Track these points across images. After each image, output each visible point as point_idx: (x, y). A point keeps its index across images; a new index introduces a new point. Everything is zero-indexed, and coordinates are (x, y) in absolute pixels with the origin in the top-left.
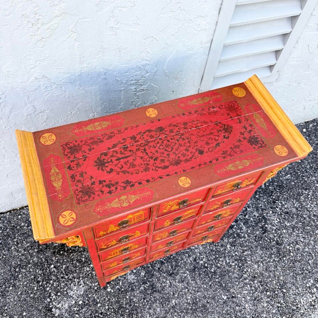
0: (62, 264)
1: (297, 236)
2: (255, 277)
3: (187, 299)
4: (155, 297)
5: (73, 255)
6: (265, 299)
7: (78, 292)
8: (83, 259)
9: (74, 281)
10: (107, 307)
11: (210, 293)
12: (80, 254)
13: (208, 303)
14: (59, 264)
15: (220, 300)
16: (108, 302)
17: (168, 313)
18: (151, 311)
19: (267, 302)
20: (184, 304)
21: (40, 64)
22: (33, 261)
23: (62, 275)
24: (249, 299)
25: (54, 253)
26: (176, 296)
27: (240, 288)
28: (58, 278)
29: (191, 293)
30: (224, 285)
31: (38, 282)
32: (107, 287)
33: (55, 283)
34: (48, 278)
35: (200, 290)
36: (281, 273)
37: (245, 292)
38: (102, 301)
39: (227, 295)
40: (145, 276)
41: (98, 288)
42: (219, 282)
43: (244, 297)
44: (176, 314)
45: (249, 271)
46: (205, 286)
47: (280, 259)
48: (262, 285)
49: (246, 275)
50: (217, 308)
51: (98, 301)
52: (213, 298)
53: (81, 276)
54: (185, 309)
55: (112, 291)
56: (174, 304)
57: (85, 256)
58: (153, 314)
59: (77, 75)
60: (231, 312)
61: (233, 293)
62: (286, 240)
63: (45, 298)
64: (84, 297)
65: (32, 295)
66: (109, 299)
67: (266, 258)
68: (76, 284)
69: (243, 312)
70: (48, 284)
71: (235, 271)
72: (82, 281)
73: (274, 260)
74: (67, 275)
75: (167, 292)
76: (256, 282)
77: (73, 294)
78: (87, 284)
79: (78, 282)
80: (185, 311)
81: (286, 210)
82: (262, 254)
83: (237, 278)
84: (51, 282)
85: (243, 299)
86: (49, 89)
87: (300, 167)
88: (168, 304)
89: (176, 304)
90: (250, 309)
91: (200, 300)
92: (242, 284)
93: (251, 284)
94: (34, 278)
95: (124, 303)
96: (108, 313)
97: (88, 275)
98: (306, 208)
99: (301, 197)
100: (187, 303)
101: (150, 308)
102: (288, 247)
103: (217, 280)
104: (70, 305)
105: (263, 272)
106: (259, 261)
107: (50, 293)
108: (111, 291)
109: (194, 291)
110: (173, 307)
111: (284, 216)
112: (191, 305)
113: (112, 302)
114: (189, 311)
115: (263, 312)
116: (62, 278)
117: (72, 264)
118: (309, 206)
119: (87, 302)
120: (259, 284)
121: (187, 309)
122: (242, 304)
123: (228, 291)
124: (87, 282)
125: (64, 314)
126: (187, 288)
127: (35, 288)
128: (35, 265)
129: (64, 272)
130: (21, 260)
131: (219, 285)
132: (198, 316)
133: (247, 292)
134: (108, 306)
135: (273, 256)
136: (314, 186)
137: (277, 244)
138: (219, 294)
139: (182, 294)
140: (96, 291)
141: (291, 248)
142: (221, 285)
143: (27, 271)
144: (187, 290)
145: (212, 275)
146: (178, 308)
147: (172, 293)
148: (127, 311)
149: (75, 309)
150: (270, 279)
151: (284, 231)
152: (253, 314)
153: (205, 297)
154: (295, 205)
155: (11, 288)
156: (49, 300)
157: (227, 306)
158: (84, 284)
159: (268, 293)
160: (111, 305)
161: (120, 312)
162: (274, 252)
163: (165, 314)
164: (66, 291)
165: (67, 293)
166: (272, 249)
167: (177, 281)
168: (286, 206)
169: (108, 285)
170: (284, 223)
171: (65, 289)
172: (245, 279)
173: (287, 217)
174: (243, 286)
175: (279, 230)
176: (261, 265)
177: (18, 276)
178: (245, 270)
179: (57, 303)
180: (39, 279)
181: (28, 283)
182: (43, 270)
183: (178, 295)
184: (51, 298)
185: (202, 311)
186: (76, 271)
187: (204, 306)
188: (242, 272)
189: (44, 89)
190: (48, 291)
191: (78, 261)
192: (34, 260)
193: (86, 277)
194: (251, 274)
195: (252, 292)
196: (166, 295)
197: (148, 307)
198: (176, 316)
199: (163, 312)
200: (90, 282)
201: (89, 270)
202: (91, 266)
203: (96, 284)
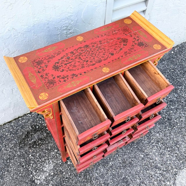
0: (36, 153)
1: (180, 113)
2: (158, 141)
3: (119, 161)
5: (42, 147)
6: (167, 153)
7: (50, 168)
8: (50, 148)
9: (46, 162)
10: (69, 174)
11: (133, 155)
12: (47, 145)
13: (133, 161)
14: (34, 154)
15: (139, 158)
16: (70, 171)
17: (108, 171)
18: (98, 171)
19: (169, 154)
20: (117, 164)
21: (10, 20)
22: (18, 155)
23: (37, 160)
24: (158, 155)
25: (30, 147)
26: (112, 160)
27: (150, 149)
28: (35, 162)
29: (120, 157)
30: (140, 149)
31: (23, 166)
32: (68, 162)
33: (34, 165)
34: (29, 163)
35: (126, 154)
36: (174, 136)
37: (154, 151)
38: (66, 171)
39: (143, 154)
41: (62, 164)
42: (137, 147)
43: (154, 154)
44: (114, 170)
45: (154, 138)
46: (129, 151)
47: (172, 128)
48: (164, 145)
49: (153, 141)
50: (139, 163)
51: (63, 171)
52: (135, 157)
53: (50, 158)
54: (118, 167)
56: (111, 165)
58: (99, 173)
59: (32, 26)
60: (148, 164)
61: (147, 152)
62: (173, 117)
63: (29, 175)
64: (54, 170)
65: (20, 175)
66: (70, 169)
67: (163, 129)
68: (48, 163)
69: (155, 163)
70: (29, 167)
71: (146, 139)
72: (51, 161)
73: (168, 130)
74: (41, 159)
75: (105, 158)
76: (159, 144)
77: (47, 170)
78: (55, 162)
79: (49, 162)
80: (119, 168)
81: (170, 100)
82: (160, 127)
83: (147, 143)
84: (31, 165)
85: (154, 155)
86: (16, 37)
87: (174, 74)
88: (107, 166)
89: (112, 165)
90: (159, 160)
91: (127, 160)
92: (151, 147)
93: (157, 145)
94: (20, 164)
96: (71, 177)
97: (54, 156)
98: (182, 97)
99: (178, 91)
100: (119, 163)
101: (97, 170)
102: (175, 121)
103: (135, 147)
104: (46, 176)
105: (163, 137)
106: (159, 131)
107: (32, 172)
108: (70, 164)
109: (122, 155)
110: (111, 167)
111: (170, 103)
112: (122, 164)
113: (72, 170)
114: (121, 167)
115: (167, 161)
116: (38, 161)
117: (43, 152)
118: (184, 95)
119: (56, 173)
120: (162, 145)
121: (120, 167)
122: (153, 158)
123: (143, 152)
124: (54, 161)
125: (43, 182)
126: (117, 154)
127: (22, 170)
128: (19, 156)
129: (38, 158)
130: (9, 155)
131: (137, 149)
132: (127, 169)
133: (155, 151)
134: (70, 173)
135: (167, 127)
136: (185, 83)
137: (168, 119)
138: (138, 154)
139: (115, 158)
140: (61, 165)
141: (177, 121)
142: (138, 149)
143: (15, 161)
144: (118, 155)
145: (132, 144)
146: (114, 167)
147: (109, 159)
148: (83, 174)
149: (50, 178)
150: (168, 141)
151: (171, 112)
152: (162, 163)
153: (130, 158)
154: (175, 96)
155: (6, 173)
156: (32, 176)
157: (145, 161)
158: (53, 162)
159: (169, 149)
160: (72, 172)
161: (78, 175)
162: (167, 125)
163: (107, 171)
164: (42, 169)
165: (43, 170)
166: (166, 123)
168: (169, 97)
169: (68, 161)
170: (170, 107)
171: (41, 168)
172: (153, 143)
173: (171, 104)
174: (152, 148)
175: (168, 111)
176: (161, 133)
177: (9, 165)
178: (152, 138)
179: (37, 177)
180: (23, 165)
181: (16, 168)
182: (25, 159)
183: (113, 159)
184: (33, 174)
185: (129, 166)
186: (46, 155)
187: (130, 163)
188: (150, 139)
189: (14, 37)
190: (30, 170)
191: (46, 149)
192: (18, 153)
193: (53, 158)
194: (156, 140)
195: (158, 150)
196: (105, 160)
197: (95, 169)
198: (114, 172)
199: (105, 171)
200: (56, 161)
201: (54, 154)
202: (55, 151)
203: (60, 161)
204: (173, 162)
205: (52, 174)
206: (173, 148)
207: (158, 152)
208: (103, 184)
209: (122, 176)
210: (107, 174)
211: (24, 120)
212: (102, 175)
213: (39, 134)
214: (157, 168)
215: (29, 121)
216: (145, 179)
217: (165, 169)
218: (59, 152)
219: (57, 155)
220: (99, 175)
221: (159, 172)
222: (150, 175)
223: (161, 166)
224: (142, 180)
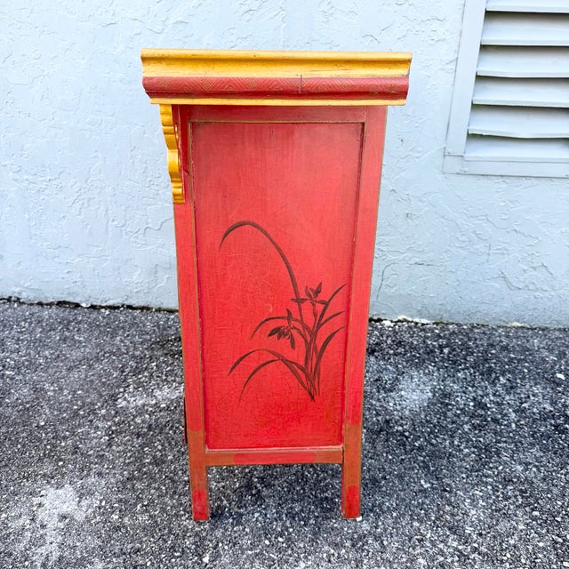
0: (169, 366)
2: (510, 481)
6: (525, 519)
7: (169, 395)
9: (172, 385)
11: (397, 468)
13: (386, 479)
14: (164, 365)
15: (413, 484)
19: (527, 524)
22: (133, 354)
23: (159, 375)
24: (483, 506)
25: (167, 354)
27: (467, 483)
28: (151, 376)
30: (432, 468)
31: (123, 372)
33: (144, 378)
34: (140, 372)
35: (376, 457)
37: (477, 492)
39: (432, 484)
42: (423, 461)
43: (470, 499)
45: (500, 468)
46: (390, 457)
48: (524, 497)
49: (490, 472)
54: (332, 470)
60: (432, 508)
63: (118, 387)
64: (172, 403)
65: (104, 380)
67: (550, 465)
68: (172, 388)
69: (458, 518)
70: (134, 377)
71: (467, 459)
74: (166, 376)
77: (159, 395)
79: (176, 387)
80: (330, 472)
82: (542, 457)
83: (466, 468)
84: (140, 376)
85: (468, 501)
92: (473, 480)
93: (497, 487)
94: (121, 367)
103: (421, 458)
105: (535, 480)
106: (530, 463)
107: (129, 385)
131: (421, 465)
138: (415, 476)
142: (426, 467)
150: (549, 496)
152: (484, 530)
153: (382, 470)
165: (152, 392)
171: (153, 388)
179: (130, 396)
180: (126, 370)
181: (109, 369)
182: (138, 364)
184: (127, 389)
190: (129, 382)
192: (136, 353)
204: (530, 548)
205: (162, 406)
206: (559, 519)
207: (491, 501)
216: (391, 534)
217: (483, 549)
221: (455, 544)
222: (416, 535)
223: (475, 537)
224: (379, 530)
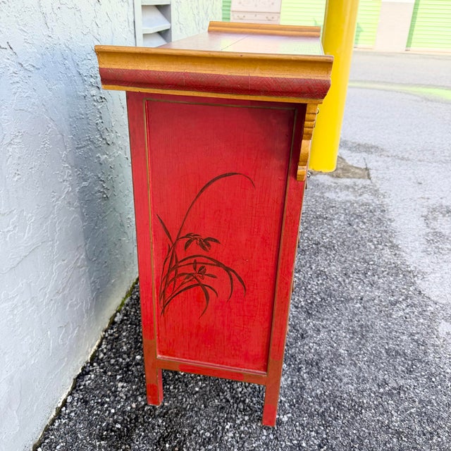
1: (317, 231)
3: (345, 337)
4: (326, 368)
5: (188, 448)
8: (208, 434)
10: (313, 434)
12: (193, 436)
16: (306, 429)
17: (356, 364)
18: (345, 380)
20: (350, 343)
26: (335, 345)
29: (339, 330)
32: (280, 419)
36: (351, 256)
38: (299, 436)
40: (290, 365)
41: (274, 434)
44: (360, 356)
47: (335, 250)
50: (370, 317)
51: (295, 442)
52: (355, 314)
55: (290, 415)
56: (346, 352)
57: (204, 429)
58: (351, 380)
61: (356, 296)
62: (316, 238)
66: (301, 425)
73: (334, 254)
75: (325, 352)
76: (351, 276)
88: (344, 359)
90: (382, 293)
91: (352, 326)
95: (317, 407)
96: (325, 436)
97: (241, 438)
100: (350, 340)
101: (341, 380)
102: (325, 241)
108: (289, 418)
109: (337, 326)
110: (350, 355)
112: (355, 337)
113: (308, 423)
114: (362, 342)
115: (389, 286)
120: (355, 274)
121: (359, 343)
122: (373, 296)
123: (352, 299)
124: (254, 445)
126: (330, 330)
132: (372, 337)
134: (311, 431)
135: (329, 253)
137: (317, 244)
139: (336, 338)
140: (276, 438)
144: (332, 332)
145: (325, 303)
146: (353, 351)
147: (329, 348)
148: (332, 408)
157: (370, 308)
159: (369, 274)
160: (313, 427)
161: (330, 419)
162: (325, 250)
163: (355, 367)
166: (321, 250)
167: (315, 335)
169: (277, 417)
172: (344, 281)
174: (352, 286)
176: (334, 263)
178: (334, 277)
185: (367, 331)
187: (362, 326)
188: (334, 279)
191: (203, 445)
193: (243, 444)
194: (341, 275)
195: (362, 283)
196: (329, 354)
197: (337, 381)
198: (363, 357)
199: (352, 367)
200: (256, 440)
201: (234, 434)
202: (227, 427)
203: (265, 434)
208: (379, 389)
209: (381, 352)
210: (361, 370)
211: (57, 443)
212: (358, 378)
213: (143, 434)
214: (395, 305)
215: (75, 434)
218: (238, 422)
219: (242, 428)
220: (356, 384)
